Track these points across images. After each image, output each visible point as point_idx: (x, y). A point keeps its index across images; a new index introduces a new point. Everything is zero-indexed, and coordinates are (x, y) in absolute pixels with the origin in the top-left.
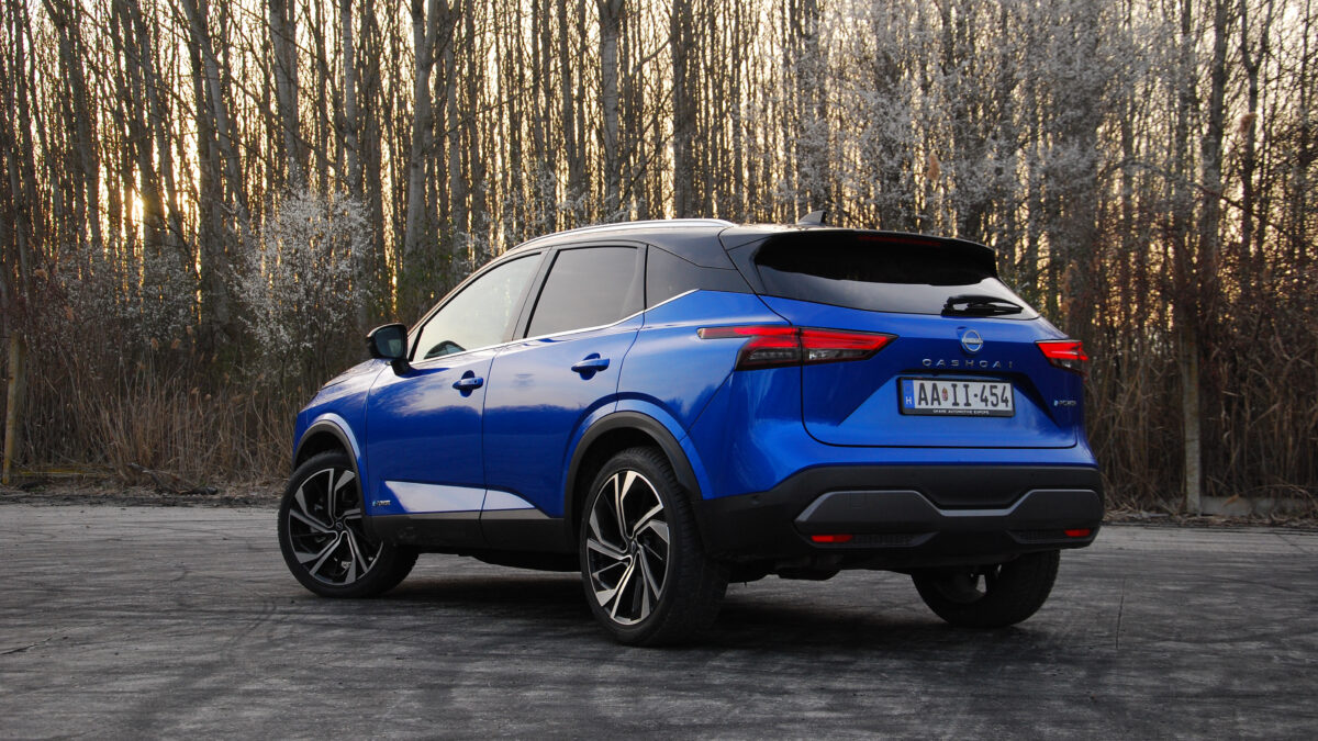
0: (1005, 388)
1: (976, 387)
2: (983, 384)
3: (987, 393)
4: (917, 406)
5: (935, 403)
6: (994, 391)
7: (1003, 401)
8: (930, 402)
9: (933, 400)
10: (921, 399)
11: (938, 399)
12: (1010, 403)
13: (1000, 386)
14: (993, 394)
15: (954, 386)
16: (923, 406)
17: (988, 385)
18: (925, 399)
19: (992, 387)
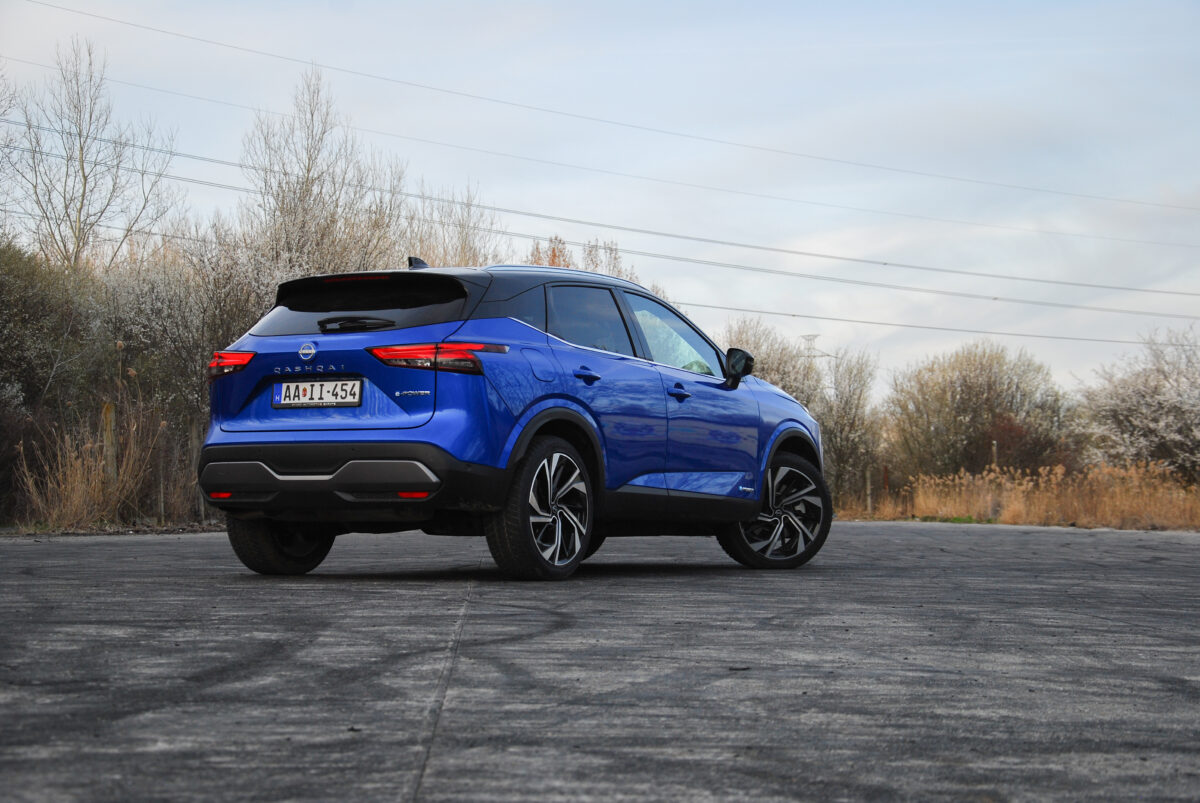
0: (354, 385)
1: (329, 386)
2: (335, 383)
3: (338, 390)
4: (283, 402)
5: (296, 399)
6: (344, 387)
7: (351, 394)
8: (292, 396)
9: (295, 396)
10: (286, 396)
11: (298, 396)
12: (357, 397)
13: (350, 384)
14: (342, 390)
15: (312, 386)
16: (287, 401)
17: (340, 383)
18: (289, 397)
19: (343, 385)
